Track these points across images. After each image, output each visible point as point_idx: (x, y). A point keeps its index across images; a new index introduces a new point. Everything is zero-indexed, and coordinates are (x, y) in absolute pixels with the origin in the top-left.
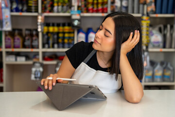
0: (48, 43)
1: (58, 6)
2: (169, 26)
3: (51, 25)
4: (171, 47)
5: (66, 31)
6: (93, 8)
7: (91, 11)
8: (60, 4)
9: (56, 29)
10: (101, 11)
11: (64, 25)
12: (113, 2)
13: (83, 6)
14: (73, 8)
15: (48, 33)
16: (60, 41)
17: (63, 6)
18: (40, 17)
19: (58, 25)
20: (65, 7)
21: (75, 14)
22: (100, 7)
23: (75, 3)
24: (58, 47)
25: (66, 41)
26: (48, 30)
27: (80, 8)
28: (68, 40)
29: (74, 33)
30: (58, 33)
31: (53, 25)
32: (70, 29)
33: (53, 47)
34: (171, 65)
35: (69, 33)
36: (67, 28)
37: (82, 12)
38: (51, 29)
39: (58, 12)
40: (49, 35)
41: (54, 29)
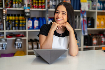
0: (9, 27)
1: (16, 4)
2: (78, 17)
3: (11, 15)
4: (79, 28)
5: (21, 19)
6: (36, 5)
7: (35, 7)
8: (16, 3)
9: (14, 18)
10: (40, 7)
11: (19, 16)
12: (49, 3)
13: (31, 4)
14: (25, 5)
15: (9, 20)
16: (16, 25)
17: (18, 4)
18: (4, 11)
19: (15, 16)
20: (20, 5)
21: (27, 9)
22: (40, 5)
23: (26, 2)
24: (15, 29)
25: (21, 25)
26: (9, 18)
27: (29, 6)
28: (22, 25)
29: (25, 20)
30: (15, 20)
31: (12, 16)
32: (23, 18)
33: (12, 29)
34: (79, 38)
35: (23, 20)
36: (21, 18)
37: (30, 8)
38: (11, 18)
39: (16, 7)
40: (10, 21)
41: (12, 18)
